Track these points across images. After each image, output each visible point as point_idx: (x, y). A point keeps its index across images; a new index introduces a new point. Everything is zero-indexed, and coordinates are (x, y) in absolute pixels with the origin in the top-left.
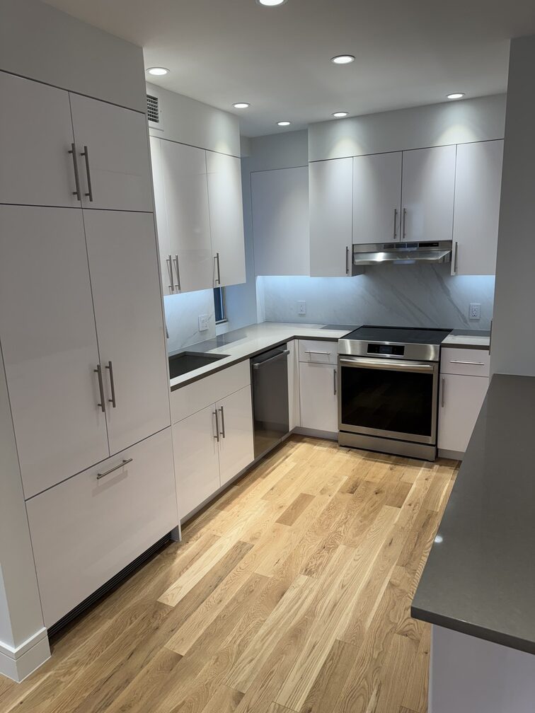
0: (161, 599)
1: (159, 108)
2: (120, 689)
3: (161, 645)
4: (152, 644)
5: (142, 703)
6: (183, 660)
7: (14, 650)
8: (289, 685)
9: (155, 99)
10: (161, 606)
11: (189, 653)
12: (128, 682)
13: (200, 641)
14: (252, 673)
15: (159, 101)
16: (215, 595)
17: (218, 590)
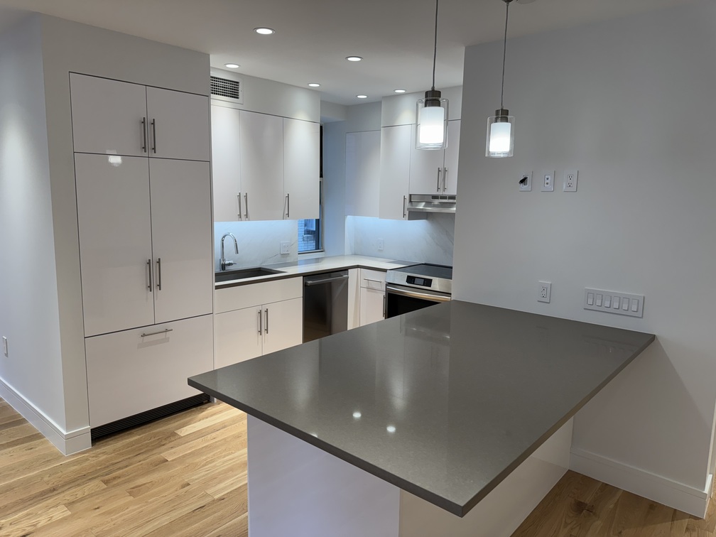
0: (177, 432)
1: (240, 89)
2: (120, 469)
3: (161, 453)
4: (154, 452)
5: (127, 477)
6: (167, 463)
7: (65, 433)
8: (222, 485)
9: (238, 83)
10: (174, 434)
11: (173, 461)
12: (127, 466)
13: (184, 456)
14: (204, 476)
15: (240, 84)
16: (214, 435)
17: (218, 432)
